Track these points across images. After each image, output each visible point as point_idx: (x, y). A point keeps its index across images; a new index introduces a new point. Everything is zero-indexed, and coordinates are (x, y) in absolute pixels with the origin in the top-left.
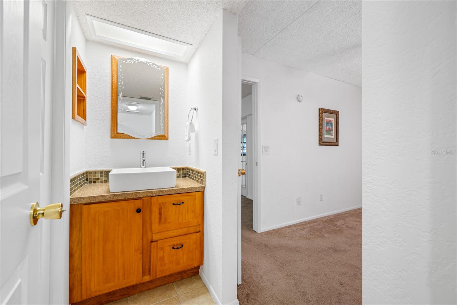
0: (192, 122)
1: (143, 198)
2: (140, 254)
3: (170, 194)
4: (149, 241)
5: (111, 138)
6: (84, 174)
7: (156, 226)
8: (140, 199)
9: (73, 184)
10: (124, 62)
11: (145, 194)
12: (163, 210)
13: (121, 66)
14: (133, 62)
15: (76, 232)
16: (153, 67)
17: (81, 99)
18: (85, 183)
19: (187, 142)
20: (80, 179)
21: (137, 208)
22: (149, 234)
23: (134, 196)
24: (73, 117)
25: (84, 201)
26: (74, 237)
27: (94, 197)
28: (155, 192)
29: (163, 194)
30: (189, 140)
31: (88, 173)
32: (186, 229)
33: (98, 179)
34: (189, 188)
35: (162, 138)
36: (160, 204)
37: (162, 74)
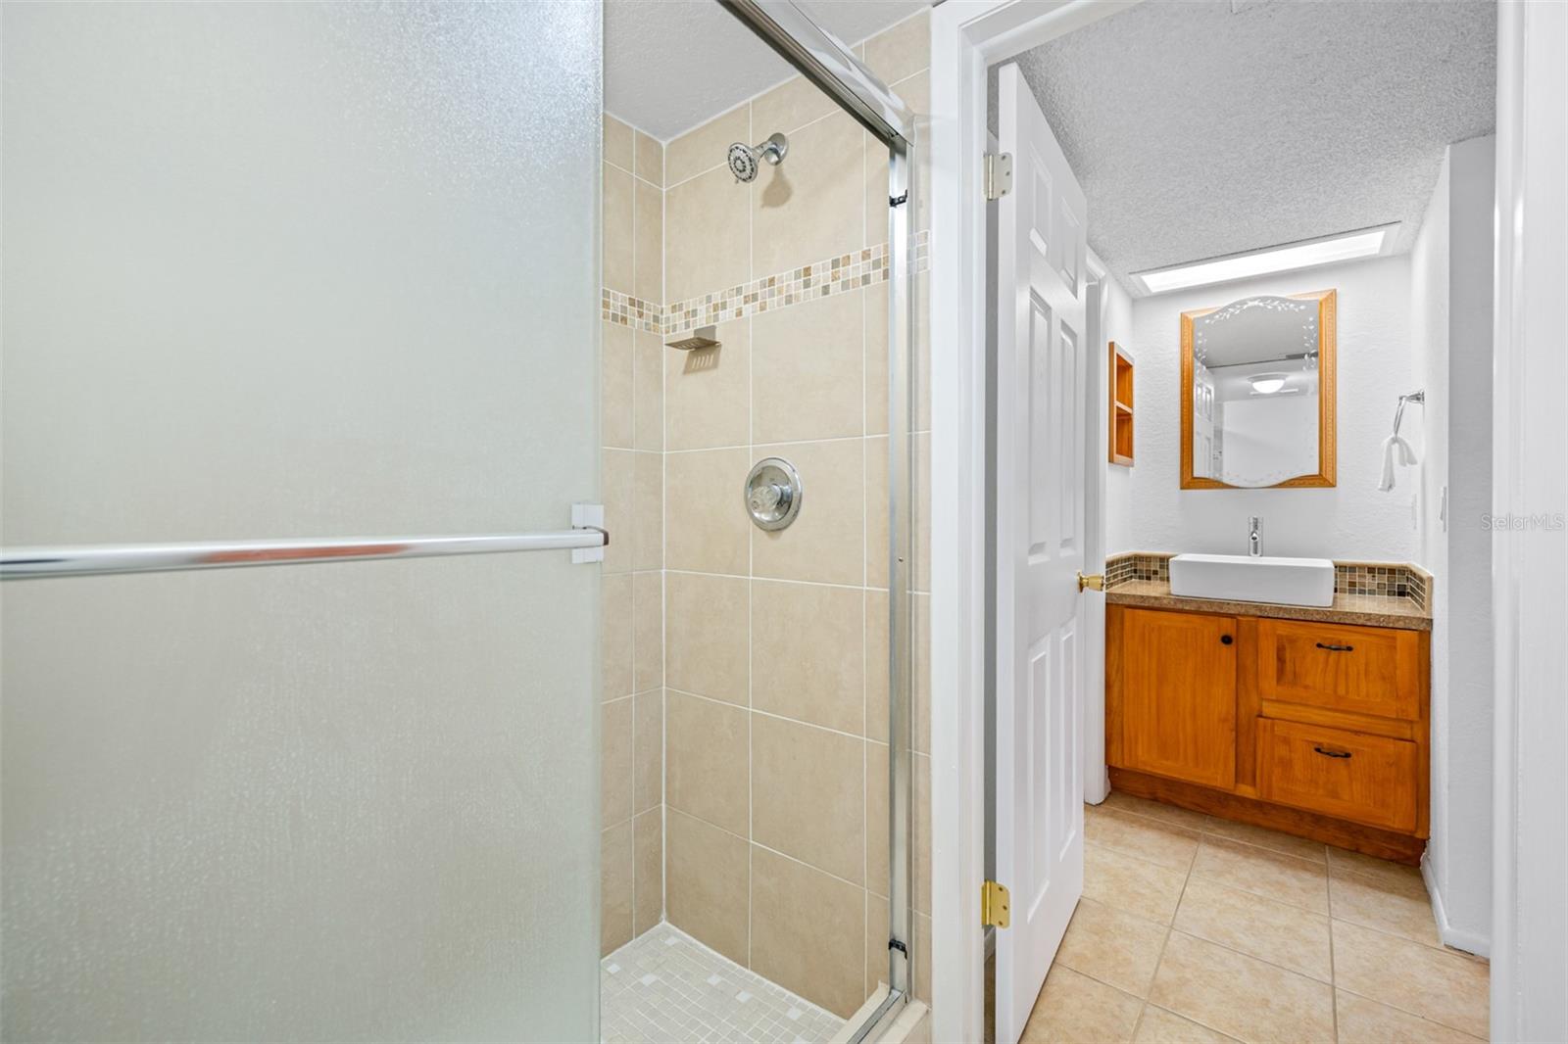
0: (1399, 435)
1: (1239, 618)
2: (1232, 730)
3: (1307, 618)
4: (1256, 713)
5: (1182, 488)
6: (1128, 559)
7: (1269, 684)
8: (1231, 616)
9: (1111, 571)
10: (1207, 321)
11: (1241, 609)
12: (1288, 656)
13: (1200, 334)
14: (1228, 316)
15: (1114, 652)
16: (1283, 309)
17: (1123, 420)
18: (1131, 577)
19: (1385, 493)
20: (1123, 568)
21: (1223, 633)
22: (1254, 698)
23: (1215, 609)
24: (1111, 460)
25: (1126, 602)
26: (1112, 658)
27: (1142, 597)
28: (1268, 609)
29: (1287, 616)
30: (1390, 487)
31: (1138, 558)
32: (1364, 719)
33: (1155, 573)
34: (1370, 614)
35: (1314, 484)
36: (1280, 638)
37: (1311, 319)
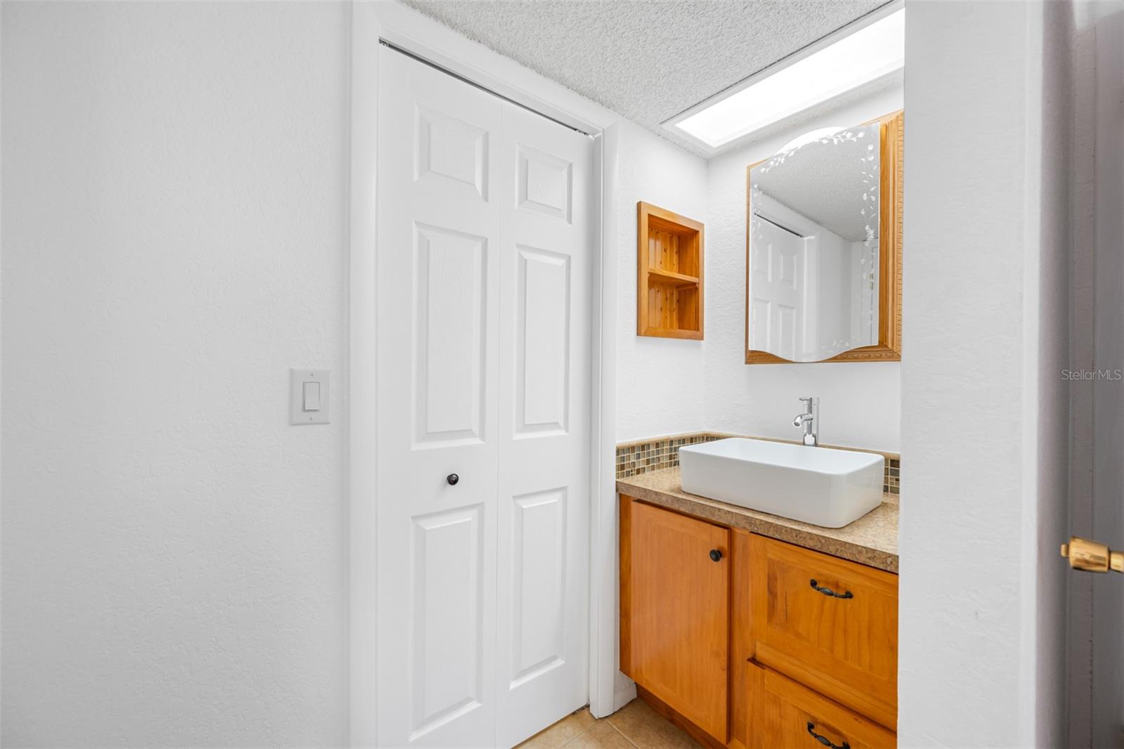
1: (732, 531)
3: (800, 543)
4: (749, 655)
5: (747, 362)
7: (760, 620)
8: (723, 526)
10: (763, 170)
11: (732, 518)
12: (779, 589)
14: (783, 161)
16: (839, 141)
21: (715, 546)
22: (748, 633)
23: (710, 514)
25: (633, 494)
27: (645, 491)
28: (758, 522)
29: (778, 537)
36: (771, 563)
37: (870, 148)
